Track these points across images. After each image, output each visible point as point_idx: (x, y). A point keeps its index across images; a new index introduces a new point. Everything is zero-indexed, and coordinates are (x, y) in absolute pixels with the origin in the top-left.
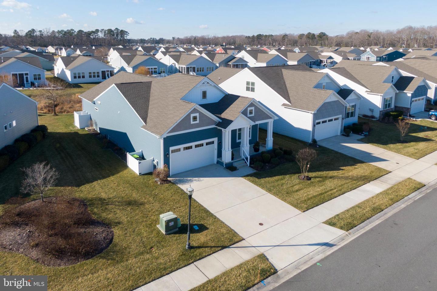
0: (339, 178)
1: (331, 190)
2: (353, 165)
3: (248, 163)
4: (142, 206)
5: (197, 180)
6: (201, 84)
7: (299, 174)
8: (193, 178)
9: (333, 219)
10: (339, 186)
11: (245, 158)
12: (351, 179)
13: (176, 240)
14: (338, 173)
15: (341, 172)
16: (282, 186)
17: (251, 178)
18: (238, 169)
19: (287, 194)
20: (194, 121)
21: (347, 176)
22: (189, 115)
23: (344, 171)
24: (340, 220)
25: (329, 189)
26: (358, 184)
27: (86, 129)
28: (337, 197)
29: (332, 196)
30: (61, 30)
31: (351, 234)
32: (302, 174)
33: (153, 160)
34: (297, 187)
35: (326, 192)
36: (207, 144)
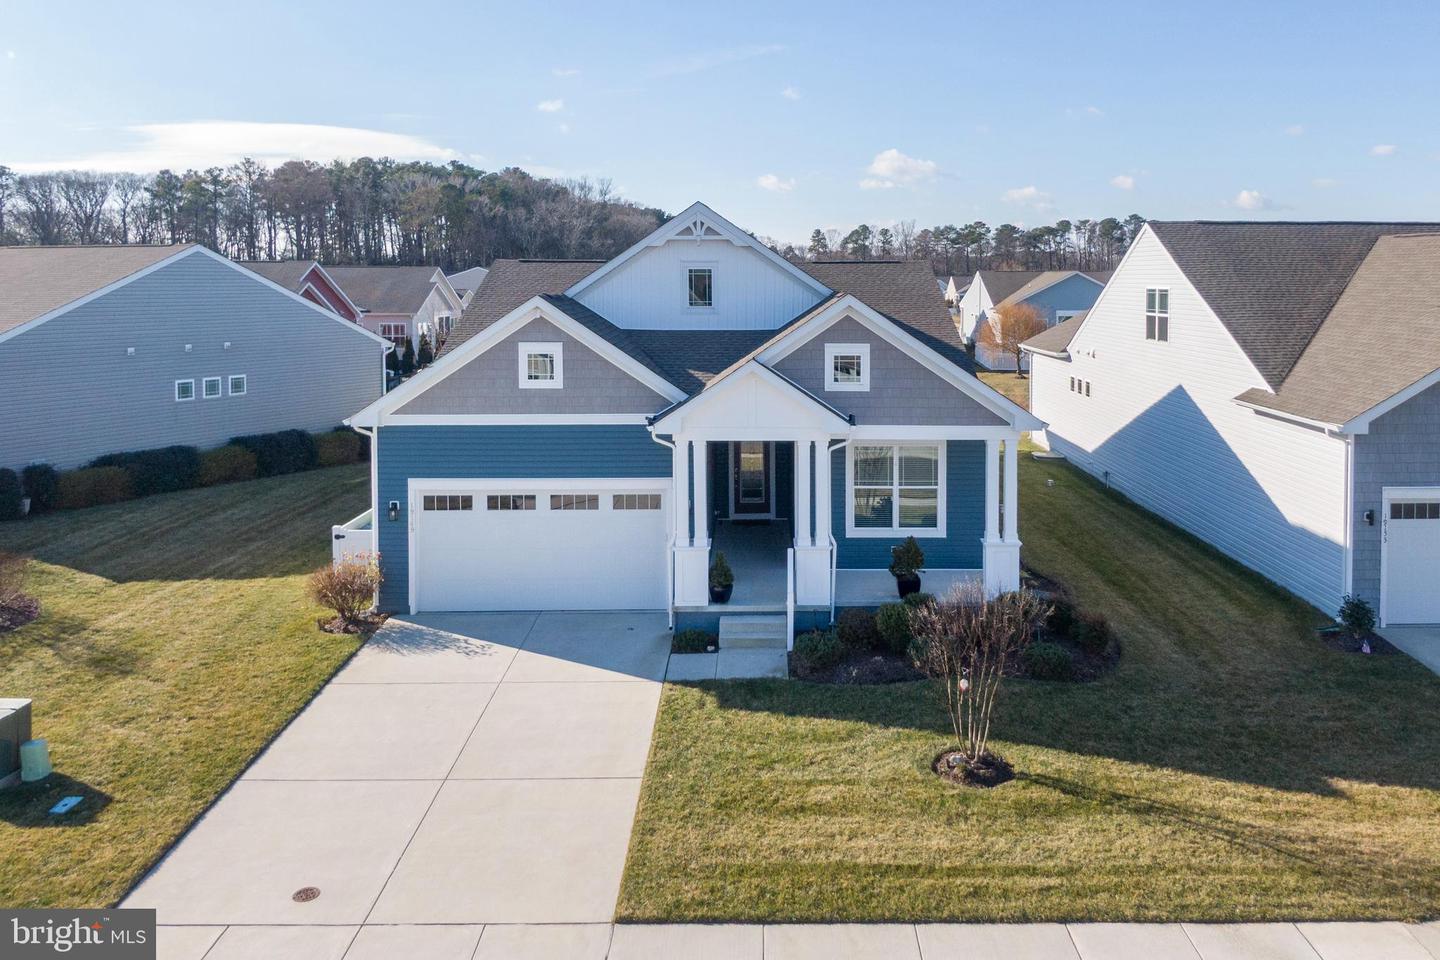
3: (790, 635)
5: (471, 649)
6: (671, 233)
18: (713, 651)
21: (1300, 832)
22: (508, 347)
30: (946, 227)
36: (620, 502)
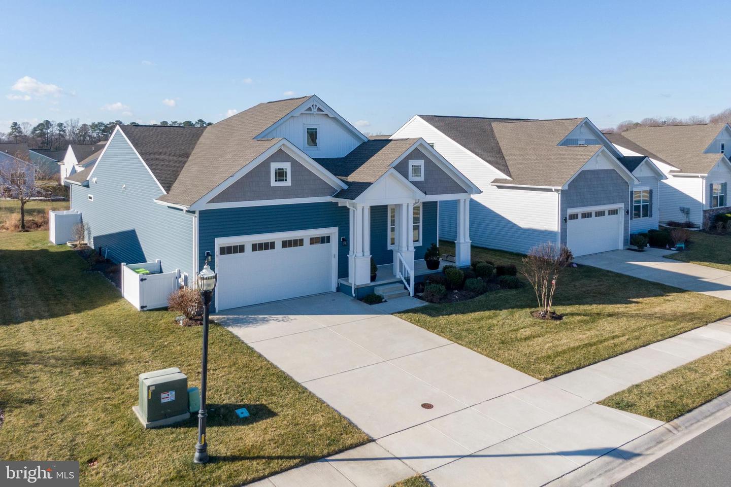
0: (632, 316)
1: (613, 338)
2: (662, 295)
3: (411, 289)
4: (114, 369)
5: (281, 319)
6: (303, 110)
7: (533, 309)
8: (272, 316)
9: (627, 395)
10: (634, 331)
11: (403, 279)
12: (659, 318)
13: (174, 441)
14: (626, 307)
15: (635, 306)
16: (489, 329)
17: (415, 316)
18: (385, 301)
19: (501, 345)
20: (279, 181)
21: (650, 313)
22: (265, 165)
23: (639, 305)
24: (644, 396)
25: (606, 335)
26: (679, 327)
27: (69, 244)
28: (630, 351)
29: (618, 349)
30: (99, 123)
31: (680, 429)
32: (539, 309)
33: (178, 276)
34: (528, 332)
35: (601, 342)
36: (313, 241)
